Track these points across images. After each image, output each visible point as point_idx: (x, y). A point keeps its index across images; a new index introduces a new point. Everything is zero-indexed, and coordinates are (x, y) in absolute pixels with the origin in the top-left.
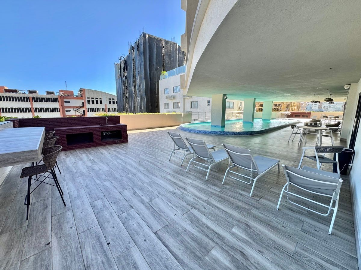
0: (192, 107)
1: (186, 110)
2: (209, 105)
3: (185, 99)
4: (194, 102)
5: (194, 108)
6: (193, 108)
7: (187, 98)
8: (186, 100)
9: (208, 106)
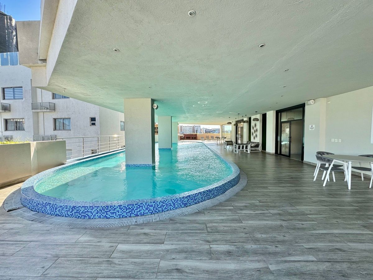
0: (57, 128)
1: (41, 133)
2: (94, 124)
3: (38, 113)
4: (61, 119)
5: (62, 130)
6: (60, 130)
7: (43, 112)
8: (41, 115)
9: (93, 127)
